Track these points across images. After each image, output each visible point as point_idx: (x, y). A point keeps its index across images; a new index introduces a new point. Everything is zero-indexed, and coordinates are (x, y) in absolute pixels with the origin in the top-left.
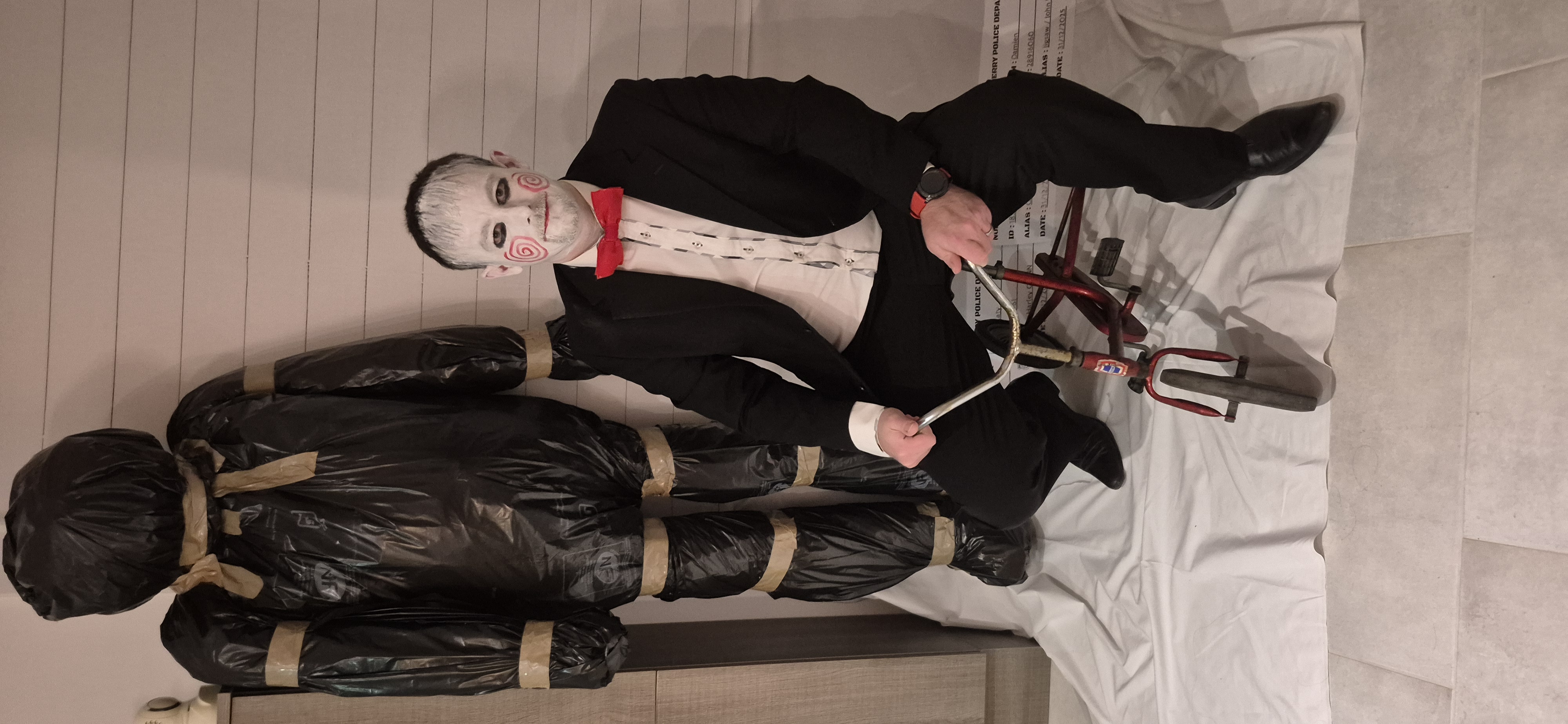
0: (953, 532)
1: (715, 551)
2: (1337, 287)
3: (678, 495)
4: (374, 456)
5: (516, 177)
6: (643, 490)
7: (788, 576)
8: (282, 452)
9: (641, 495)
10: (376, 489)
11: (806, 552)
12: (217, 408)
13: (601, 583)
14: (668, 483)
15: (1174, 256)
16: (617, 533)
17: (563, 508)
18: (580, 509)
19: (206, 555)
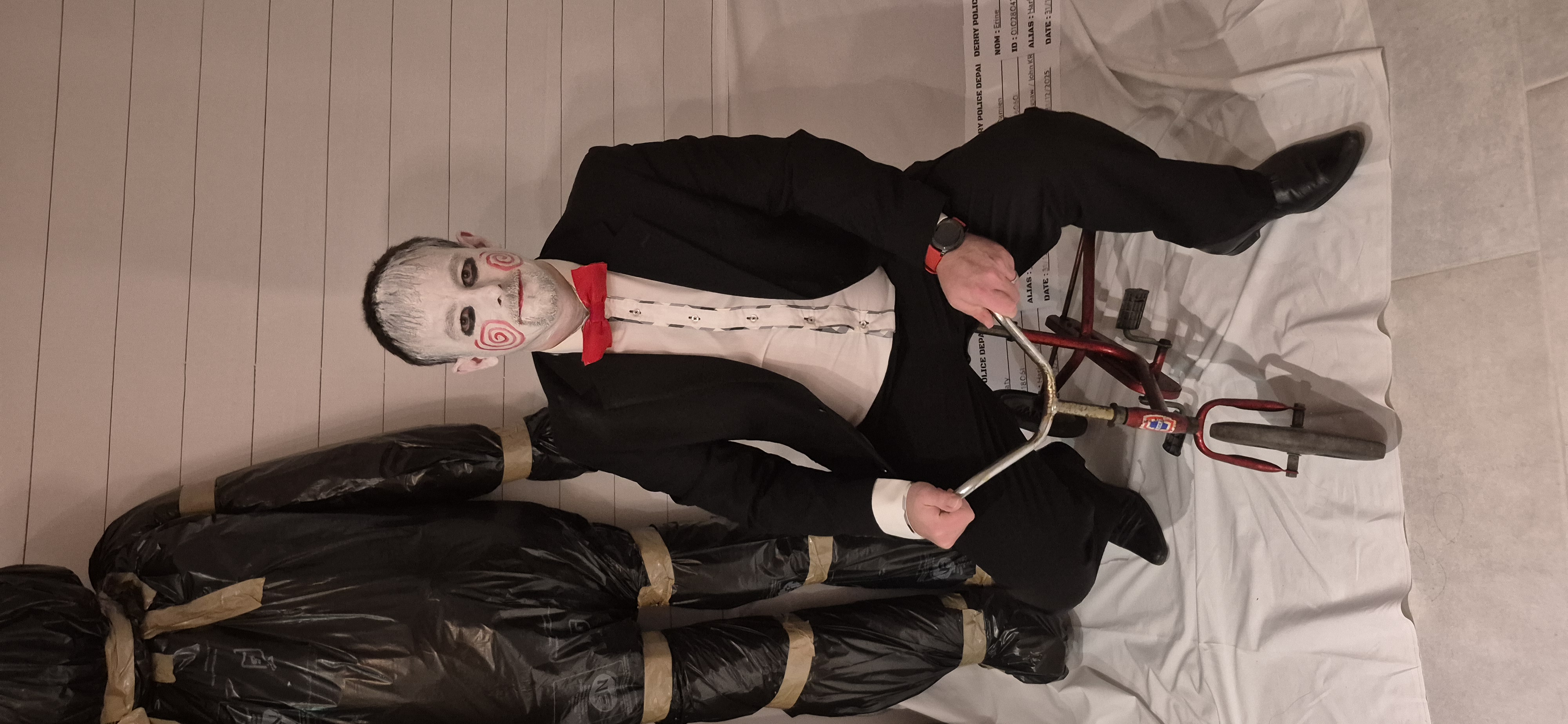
0: (983, 626)
1: (724, 664)
2: (1388, 324)
3: (678, 603)
4: (330, 579)
5: (484, 256)
6: (639, 600)
7: (807, 689)
8: (223, 581)
9: (638, 605)
10: (333, 617)
11: (826, 659)
12: (148, 534)
13: (598, 711)
14: (667, 590)
15: (1198, 308)
16: (613, 651)
17: (551, 625)
18: (570, 626)
19: (133, 710)
